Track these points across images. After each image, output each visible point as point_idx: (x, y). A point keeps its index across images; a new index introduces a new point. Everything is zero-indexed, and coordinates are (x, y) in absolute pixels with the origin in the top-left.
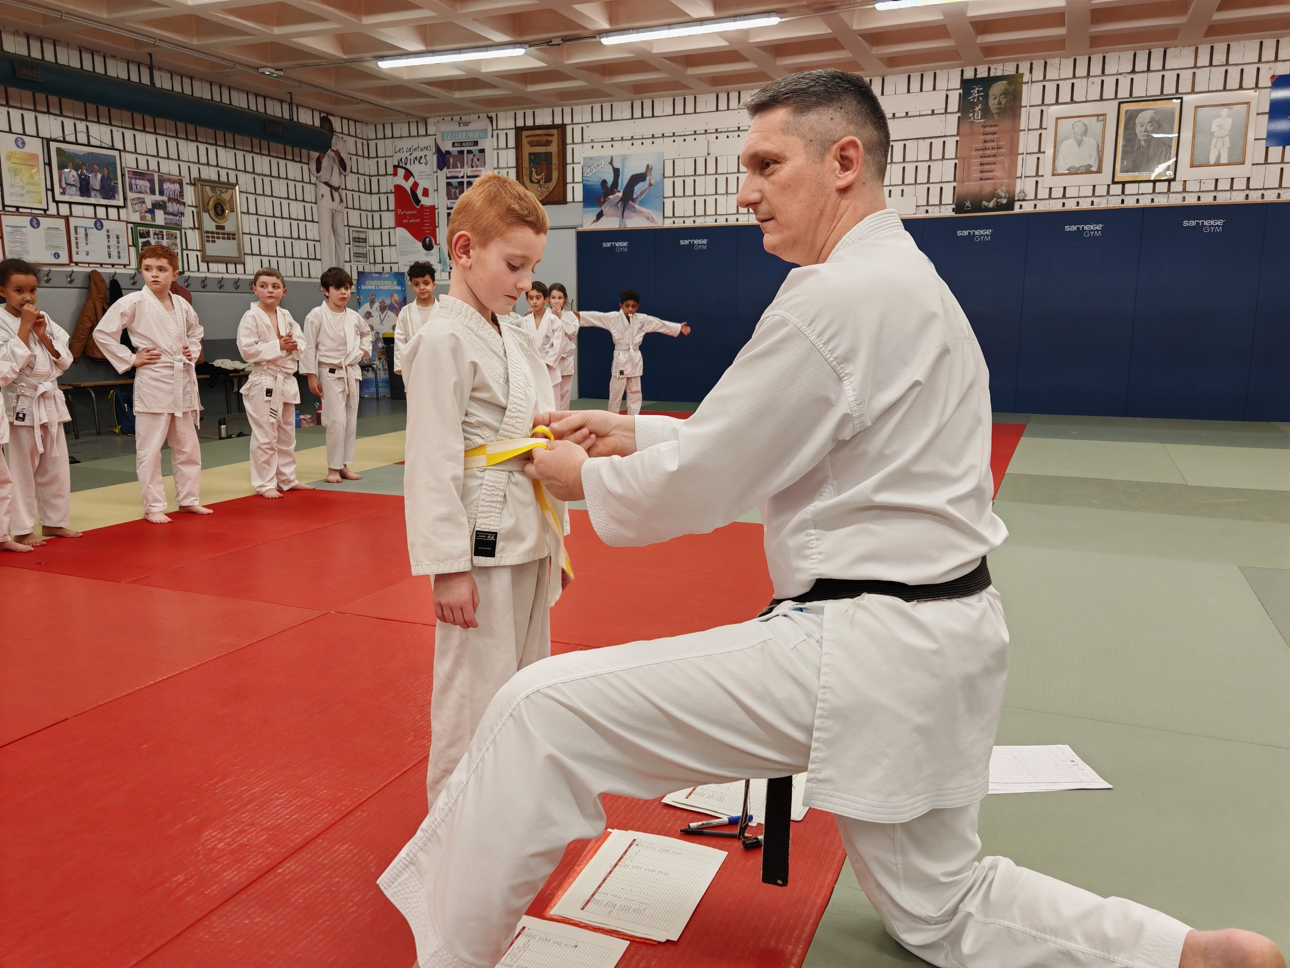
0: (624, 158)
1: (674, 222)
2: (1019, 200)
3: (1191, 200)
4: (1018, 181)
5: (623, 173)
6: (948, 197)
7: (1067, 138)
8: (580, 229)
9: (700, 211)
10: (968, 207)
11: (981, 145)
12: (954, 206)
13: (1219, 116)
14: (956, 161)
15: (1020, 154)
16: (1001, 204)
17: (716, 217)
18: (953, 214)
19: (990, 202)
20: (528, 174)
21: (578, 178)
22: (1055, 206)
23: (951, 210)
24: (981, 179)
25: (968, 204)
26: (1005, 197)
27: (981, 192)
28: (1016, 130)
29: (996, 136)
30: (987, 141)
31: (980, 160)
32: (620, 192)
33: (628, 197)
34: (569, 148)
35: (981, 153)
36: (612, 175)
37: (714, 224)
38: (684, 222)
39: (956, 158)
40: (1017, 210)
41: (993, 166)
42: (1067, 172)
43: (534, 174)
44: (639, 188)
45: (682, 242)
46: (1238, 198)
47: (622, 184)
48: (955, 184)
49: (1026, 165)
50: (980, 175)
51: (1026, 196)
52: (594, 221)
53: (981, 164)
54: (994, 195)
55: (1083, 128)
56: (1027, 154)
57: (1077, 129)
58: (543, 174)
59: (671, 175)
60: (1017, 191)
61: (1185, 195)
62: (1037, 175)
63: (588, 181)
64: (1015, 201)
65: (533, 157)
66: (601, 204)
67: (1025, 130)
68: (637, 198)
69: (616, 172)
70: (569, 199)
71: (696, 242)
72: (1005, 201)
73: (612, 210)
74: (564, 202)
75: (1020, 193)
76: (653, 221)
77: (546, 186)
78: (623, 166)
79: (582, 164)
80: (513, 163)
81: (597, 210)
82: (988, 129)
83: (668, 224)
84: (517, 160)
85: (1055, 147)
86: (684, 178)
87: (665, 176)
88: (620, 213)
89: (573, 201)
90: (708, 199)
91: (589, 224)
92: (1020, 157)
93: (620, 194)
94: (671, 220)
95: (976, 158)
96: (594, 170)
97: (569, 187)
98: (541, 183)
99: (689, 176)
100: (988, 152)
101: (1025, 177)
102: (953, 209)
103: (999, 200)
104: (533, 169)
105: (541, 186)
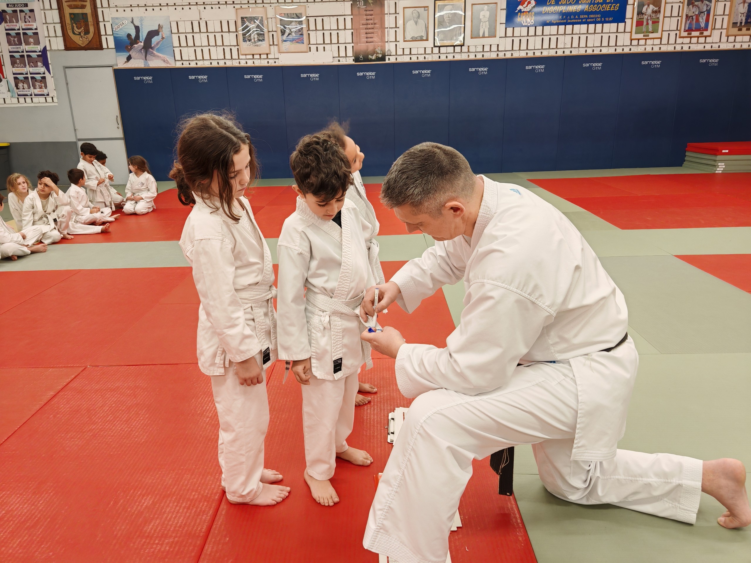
0: (141, 20)
1: (183, 64)
2: (388, 55)
3: (472, 57)
4: (387, 43)
5: (142, 29)
6: (350, 53)
7: (410, 20)
8: (115, 67)
9: (199, 57)
10: (361, 59)
11: (365, 22)
12: (354, 58)
13: (483, 10)
14: (352, 31)
15: (386, 28)
16: (379, 57)
17: (211, 61)
18: (354, 63)
19: (373, 56)
20: (71, 28)
21: (109, 32)
22: (406, 59)
23: (352, 60)
24: (367, 42)
25: (361, 57)
26: (381, 54)
27: (367, 50)
28: (383, 14)
29: (372, 17)
30: (368, 20)
31: (365, 31)
32: (141, 42)
33: (148, 47)
34: (100, 11)
35: (365, 26)
36: (135, 31)
37: (210, 66)
38: (190, 64)
39: (352, 29)
40: (387, 61)
41: (372, 35)
42: (411, 40)
43: (75, 28)
44: (155, 40)
45: (190, 77)
46: (493, 56)
47: (142, 36)
48: (353, 45)
49: (390, 35)
50: (366, 40)
51: (391, 53)
52: (126, 62)
53: (366, 33)
54: (374, 52)
55: (417, 14)
56: (390, 28)
57: (414, 15)
58: (83, 28)
59: (177, 32)
60: (387, 50)
61: (469, 54)
62: (396, 41)
63: (117, 34)
64: (385, 56)
65: (73, 16)
66: (129, 50)
67: (387, 14)
68: (155, 46)
69: (137, 29)
70: (105, 46)
71: (199, 77)
72: (380, 56)
73: (138, 53)
74: (101, 48)
75: (388, 51)
76: (168, 62)
77: (86, 37)
78: (142, 25)
79: (111, 22)
80: (57, 19)
81: (126, 55)
82: (368, 12)
83: (179, 65)
84: (61, 18)
85: (404, 25)
86: (185, 34)
87: (172, 32)
88: (144, 57)
89: (108, 48)
90: (204, 49)
91: (121, 63)
92: (386, 30)
93: (142, 44)
94: (181, 63)
95: (363, 29)
96: (121, 27)
97: (103, 38)
98: (82, 35)
99: (189, 33)
100: (369, 26)
101: (390, 42)
102: (353, 59)
103: (377, 55)
104: (74, 25)
105: (81, 37)
